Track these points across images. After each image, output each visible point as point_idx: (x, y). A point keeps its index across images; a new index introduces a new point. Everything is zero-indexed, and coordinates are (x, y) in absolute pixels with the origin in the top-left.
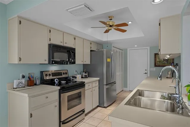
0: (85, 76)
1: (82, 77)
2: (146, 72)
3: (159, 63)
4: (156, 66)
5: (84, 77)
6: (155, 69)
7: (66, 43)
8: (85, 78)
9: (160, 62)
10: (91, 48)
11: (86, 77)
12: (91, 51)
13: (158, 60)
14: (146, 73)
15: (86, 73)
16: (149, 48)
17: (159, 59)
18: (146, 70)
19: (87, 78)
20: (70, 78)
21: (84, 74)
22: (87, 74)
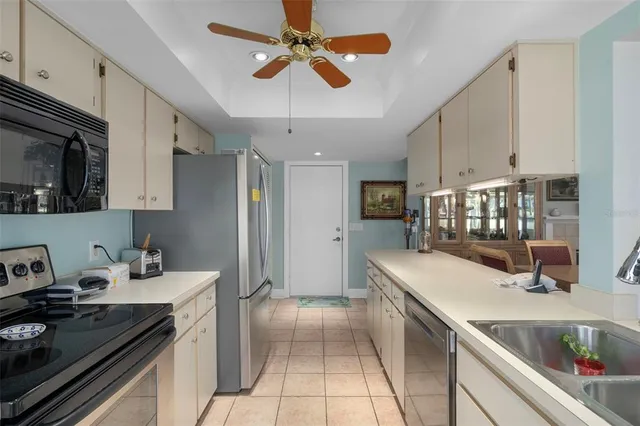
0: (149, 267)
1: (134, 276)
2: (339, 235)
3: (372, 208)
4: (364, 217)
5: (143, 271)
6: (361, 225)
7: (43, 75)
8: (149, 276)
9: (374, 206)
10: (176, 139)
11: (154, 271)
12: (177, 152)
13: (369, 200)
14: (338, 239)
15: (151, 252)
16: (346, 164)
17: (372, 197)
18: (338, 230)
19: (160, 274)
20: (70, 291)
21: (145, 259)
22: (158, 259)
